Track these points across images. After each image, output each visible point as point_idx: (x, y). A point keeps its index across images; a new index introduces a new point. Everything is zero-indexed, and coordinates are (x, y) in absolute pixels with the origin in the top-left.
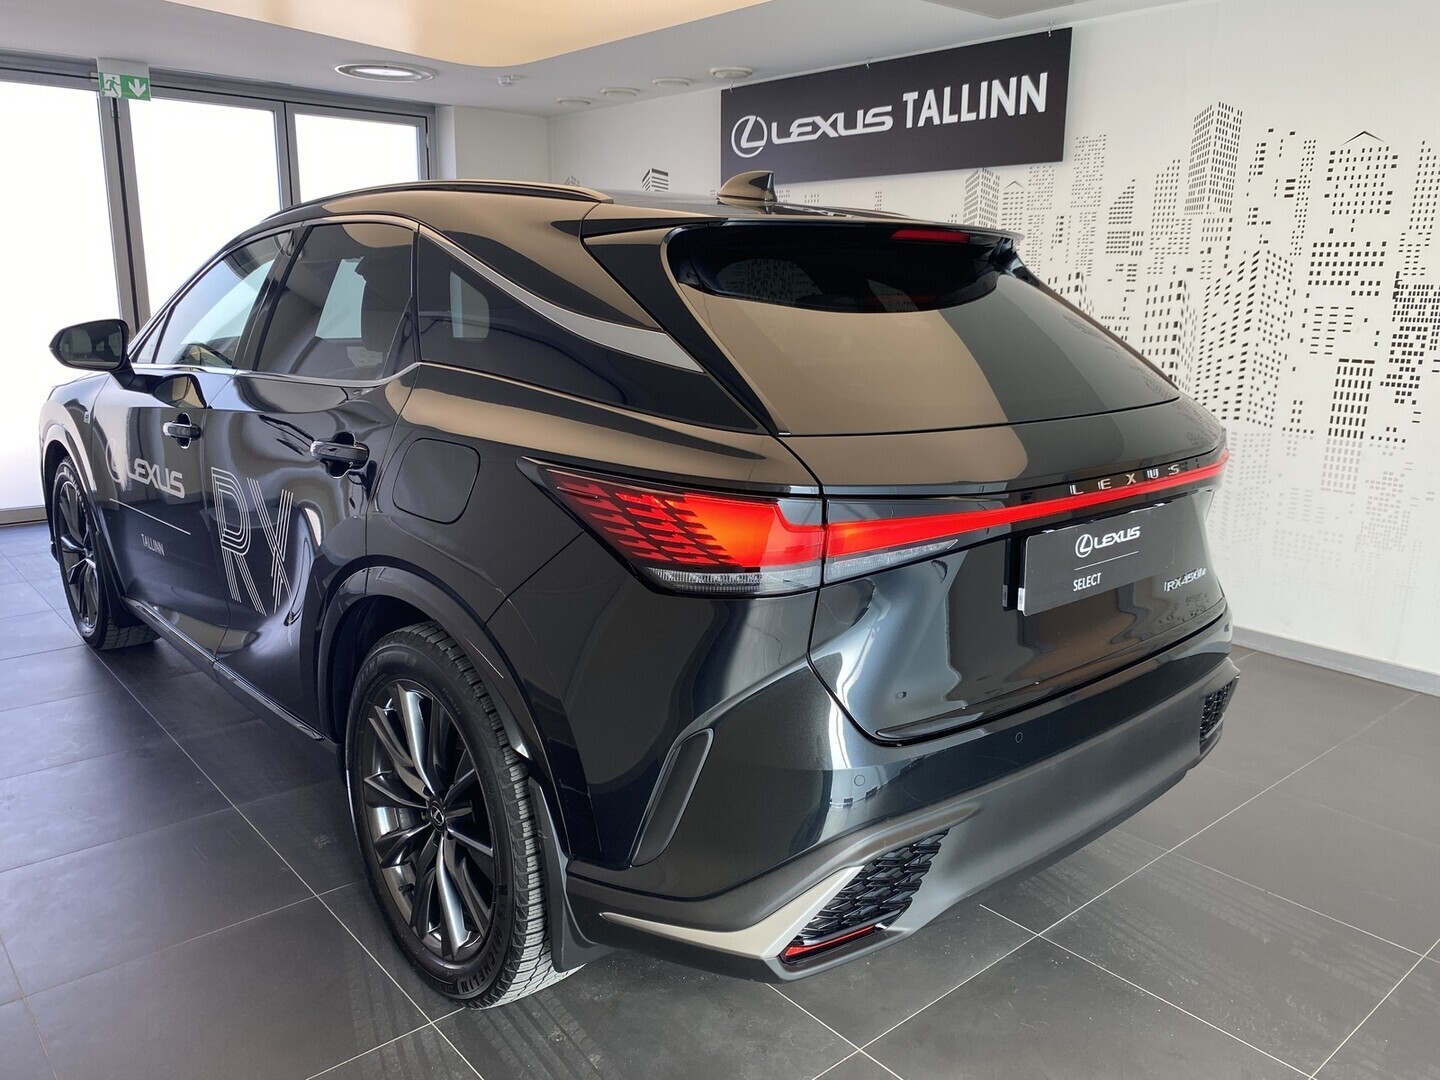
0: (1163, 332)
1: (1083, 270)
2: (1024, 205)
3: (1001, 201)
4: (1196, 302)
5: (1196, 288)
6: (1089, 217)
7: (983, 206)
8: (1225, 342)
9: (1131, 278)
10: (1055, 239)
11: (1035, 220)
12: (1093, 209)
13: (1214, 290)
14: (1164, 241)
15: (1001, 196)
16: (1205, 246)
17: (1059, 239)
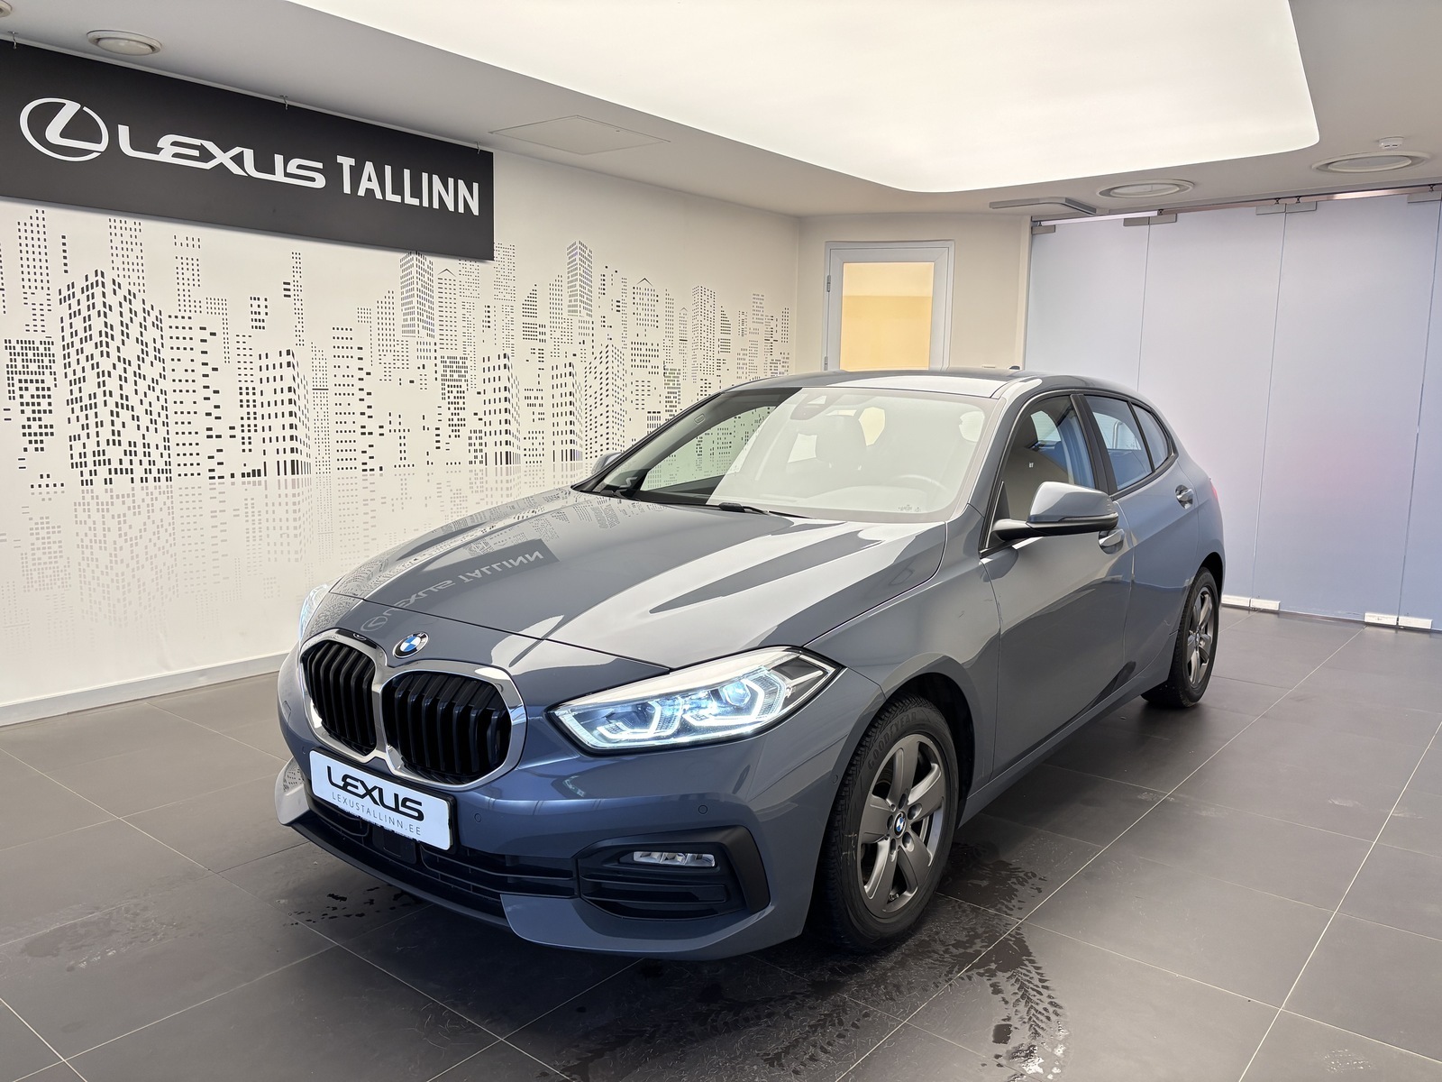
0: (564, 400)
1: (508, 352)
2: (457, 292)
3: (436, 285)
4: (580, 378)
5: (579, 368)
6: (509, 309)
7: (419, 287)
8: (598, 405)
9: (541, 359)
10: (484, 324)
11: (467, 306)
12: (510, 303)
13: (589, 370)
14: (557, 334)
15: (435, 279)
16: (583, 338)
17: (488, 324)
